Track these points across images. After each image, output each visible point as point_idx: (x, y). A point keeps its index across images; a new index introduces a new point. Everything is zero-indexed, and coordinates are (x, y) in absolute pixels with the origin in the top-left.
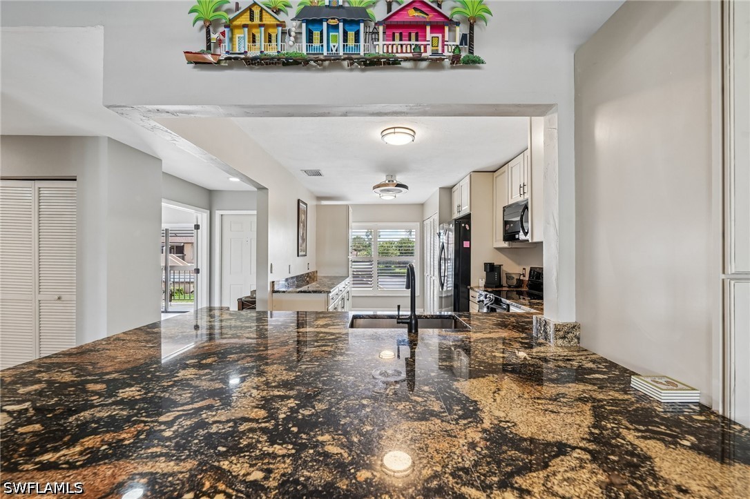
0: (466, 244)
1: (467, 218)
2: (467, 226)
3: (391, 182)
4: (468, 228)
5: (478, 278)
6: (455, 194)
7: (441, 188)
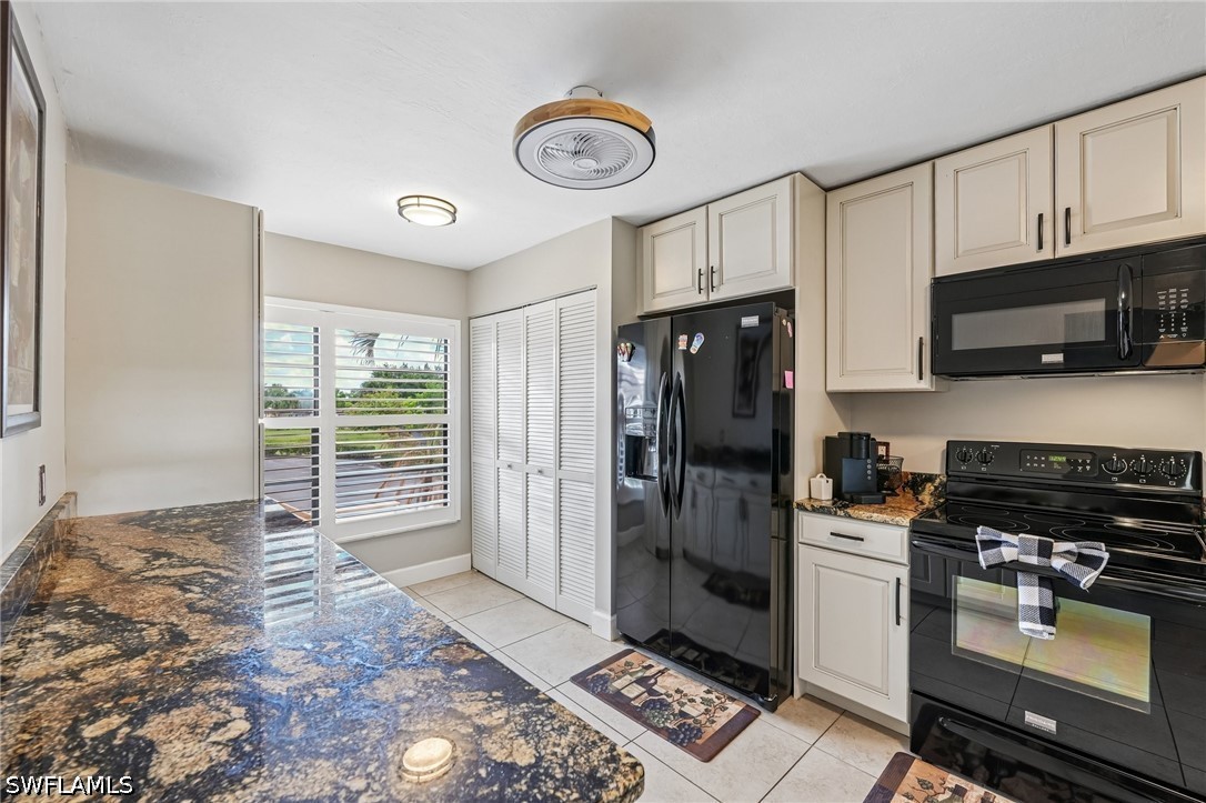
0: (788, 380)
2: (789, 326)
4: (791, 333)
6: (661, 243)
7: (615, 218)
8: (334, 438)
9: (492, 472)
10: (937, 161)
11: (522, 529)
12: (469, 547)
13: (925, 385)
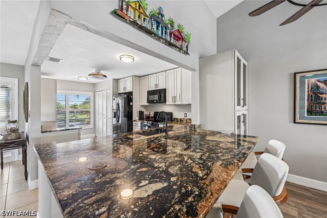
0: (131, 104)
1: (131, 93)
2: (131, 96)
3: (98, 73)
4: (132, 98)
5: (135, 116)
6: (120, 82)
7: (113, 79)
8: (69, 112)
9: (98, 119)
10: (149, 76)
11: (102, 128)
12: (95, 132)
13: (148, 104)
